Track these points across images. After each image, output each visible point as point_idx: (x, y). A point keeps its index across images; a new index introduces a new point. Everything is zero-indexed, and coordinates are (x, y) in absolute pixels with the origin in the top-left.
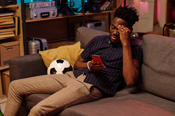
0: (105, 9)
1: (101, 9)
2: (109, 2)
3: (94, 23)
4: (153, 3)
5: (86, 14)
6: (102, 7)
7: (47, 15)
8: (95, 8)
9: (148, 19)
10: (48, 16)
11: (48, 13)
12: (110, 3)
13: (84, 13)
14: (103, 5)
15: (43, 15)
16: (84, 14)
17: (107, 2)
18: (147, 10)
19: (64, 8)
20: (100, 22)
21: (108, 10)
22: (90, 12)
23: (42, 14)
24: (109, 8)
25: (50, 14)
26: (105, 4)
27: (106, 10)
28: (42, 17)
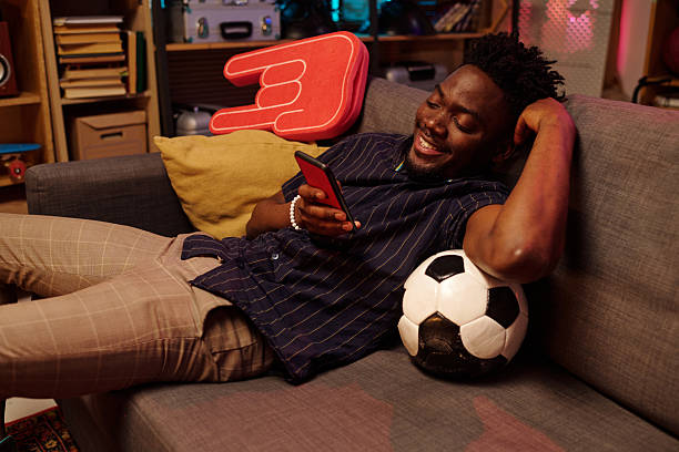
0: (449, 27)
1: (438, 26)
2: (464, 6)
3: (411, 69)
4: (609, 18)
5: (382, 37)
6: (442, 20)
7: (244, 30)
8: (414, 23)
9: (587, 66)
10: (249, 34)
11: (249, 25)
12: (466, 11)
13: (375, 35)
14: (444, 14)
15: (228, 31)
16: (376, 39)
17: (457, 6)
18: (588, 39)
19: (306, 14)
20: (429, 67)
21: (460, 31)
22: (399, 33)
23: (224, 26)
24: (466, 25)
25: (255, 30)
26: (452, 11)
27: (453, 30)
28: (226, 37)
